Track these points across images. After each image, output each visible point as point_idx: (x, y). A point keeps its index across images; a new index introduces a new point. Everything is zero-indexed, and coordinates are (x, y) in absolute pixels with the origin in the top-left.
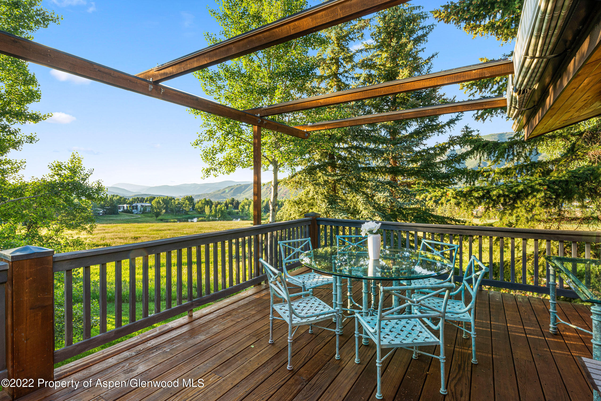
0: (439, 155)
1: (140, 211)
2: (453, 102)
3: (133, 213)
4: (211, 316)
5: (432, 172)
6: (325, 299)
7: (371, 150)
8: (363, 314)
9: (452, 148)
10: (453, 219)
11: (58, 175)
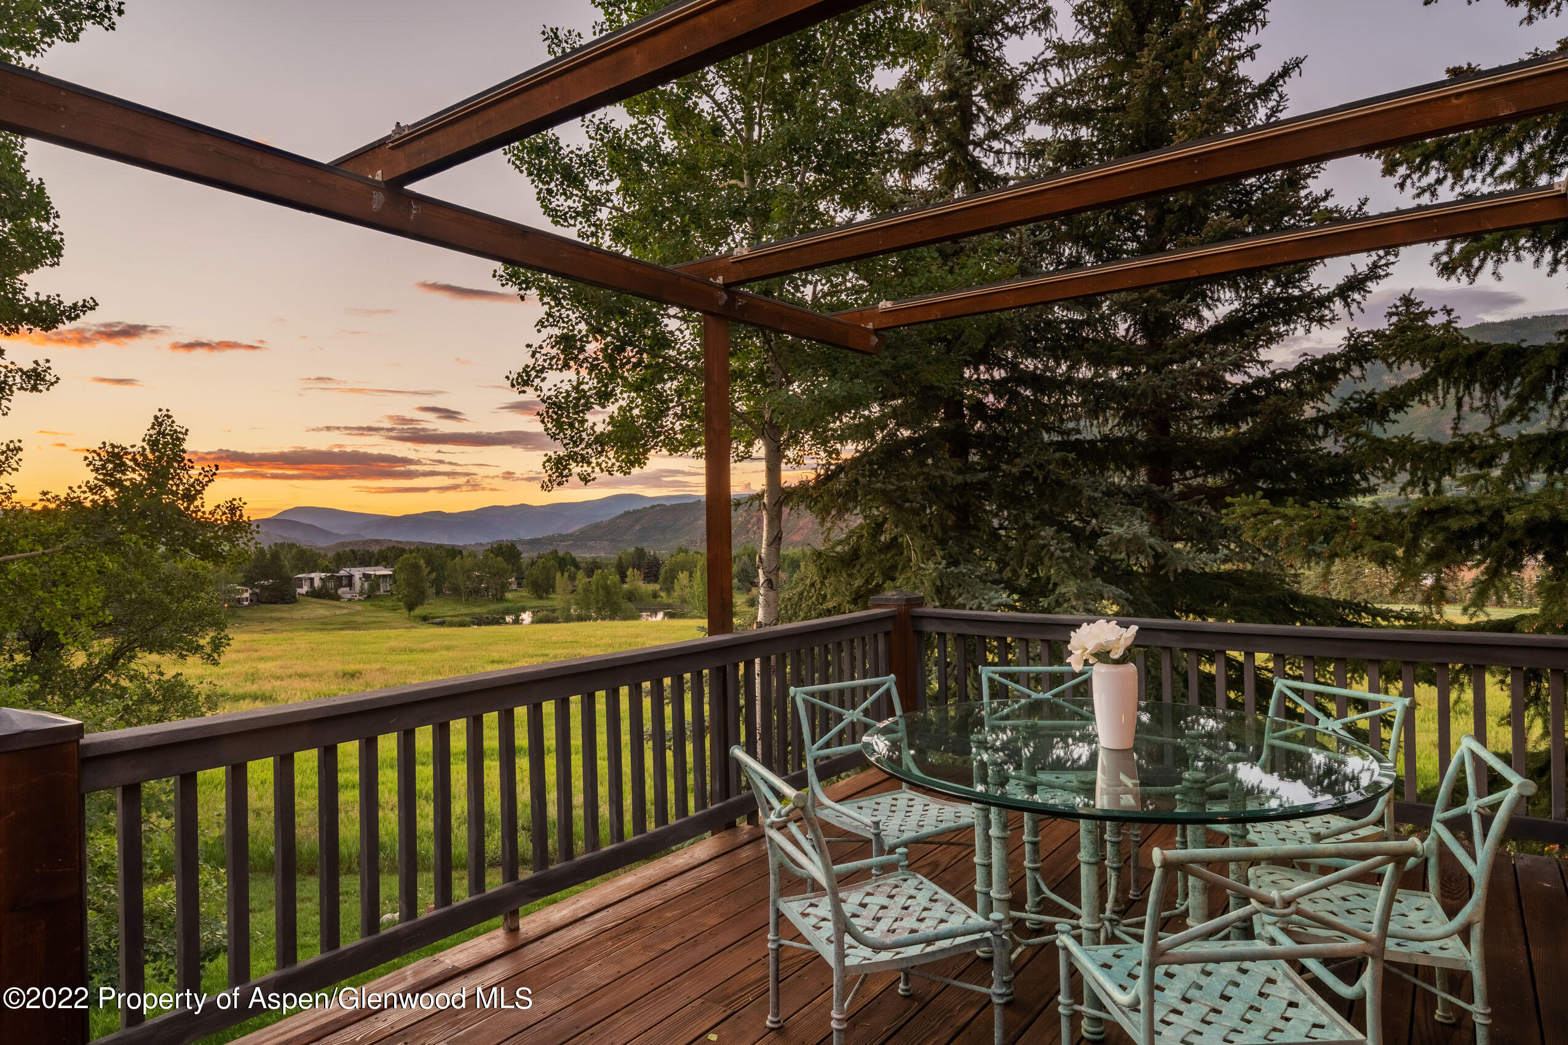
0: (1312, 396)
1: (361, 593)
2: (1359, 216)
3: (338, 598)
4: (579, 932)
5: (1290, 453)
6: (948, 876)
7: (1084, 386)
8: (1085, 934)
9: (1356, 372)
10: (1366, 609)
11: (112, 485)
